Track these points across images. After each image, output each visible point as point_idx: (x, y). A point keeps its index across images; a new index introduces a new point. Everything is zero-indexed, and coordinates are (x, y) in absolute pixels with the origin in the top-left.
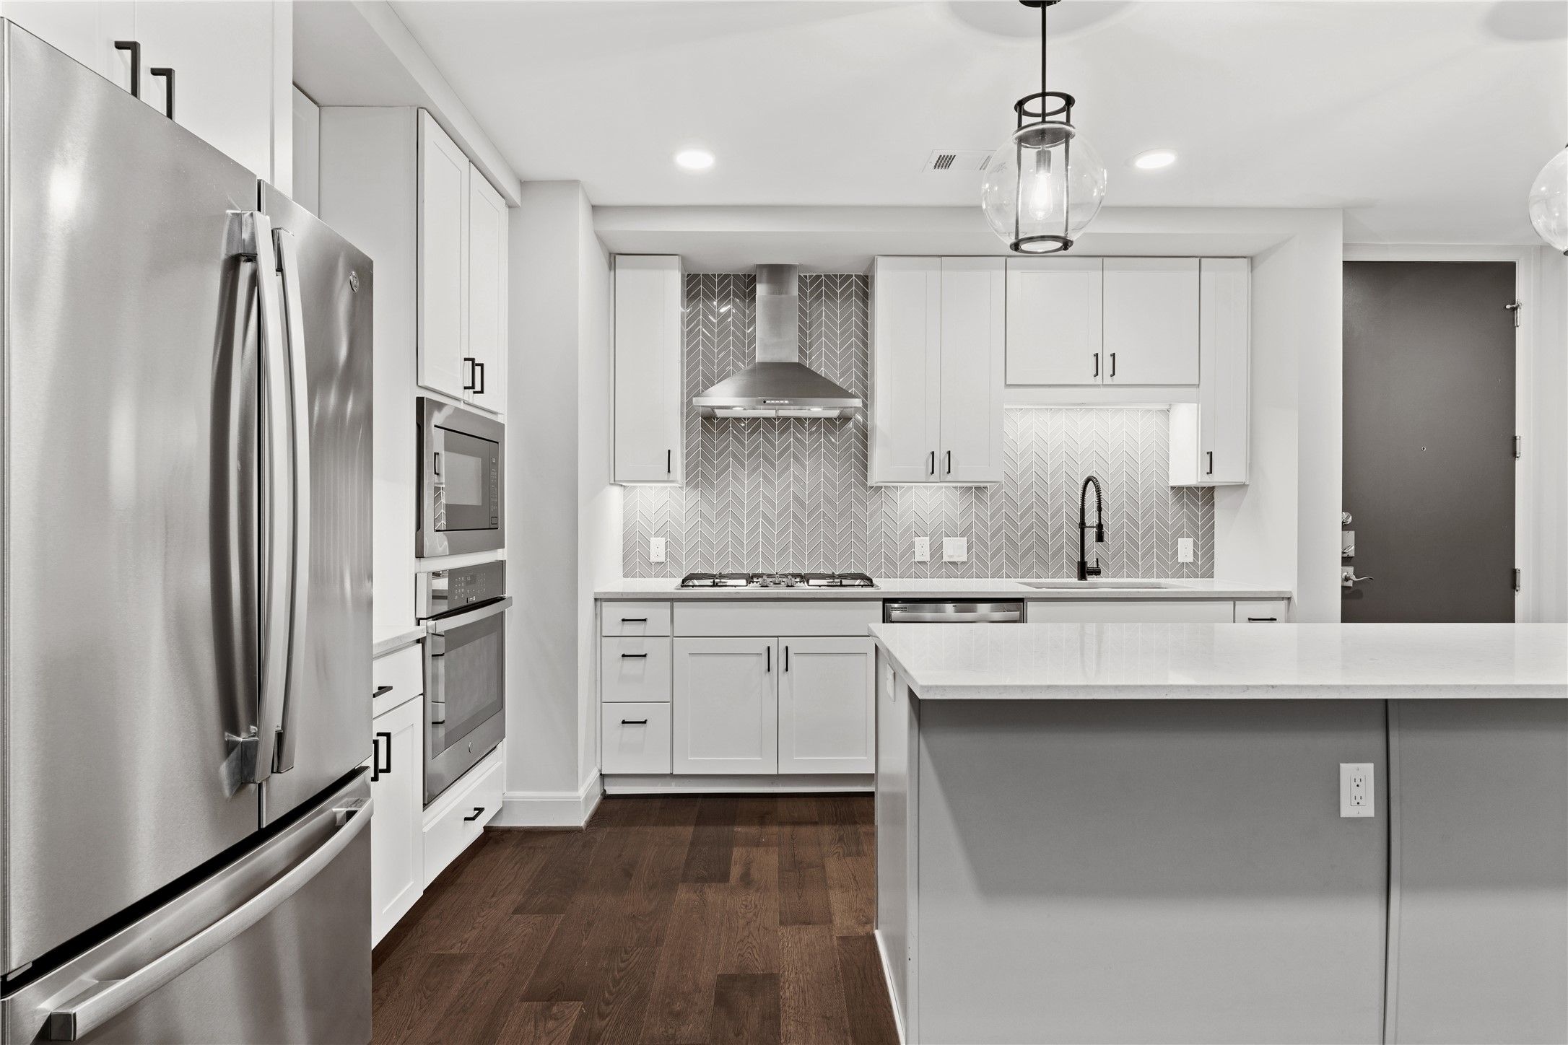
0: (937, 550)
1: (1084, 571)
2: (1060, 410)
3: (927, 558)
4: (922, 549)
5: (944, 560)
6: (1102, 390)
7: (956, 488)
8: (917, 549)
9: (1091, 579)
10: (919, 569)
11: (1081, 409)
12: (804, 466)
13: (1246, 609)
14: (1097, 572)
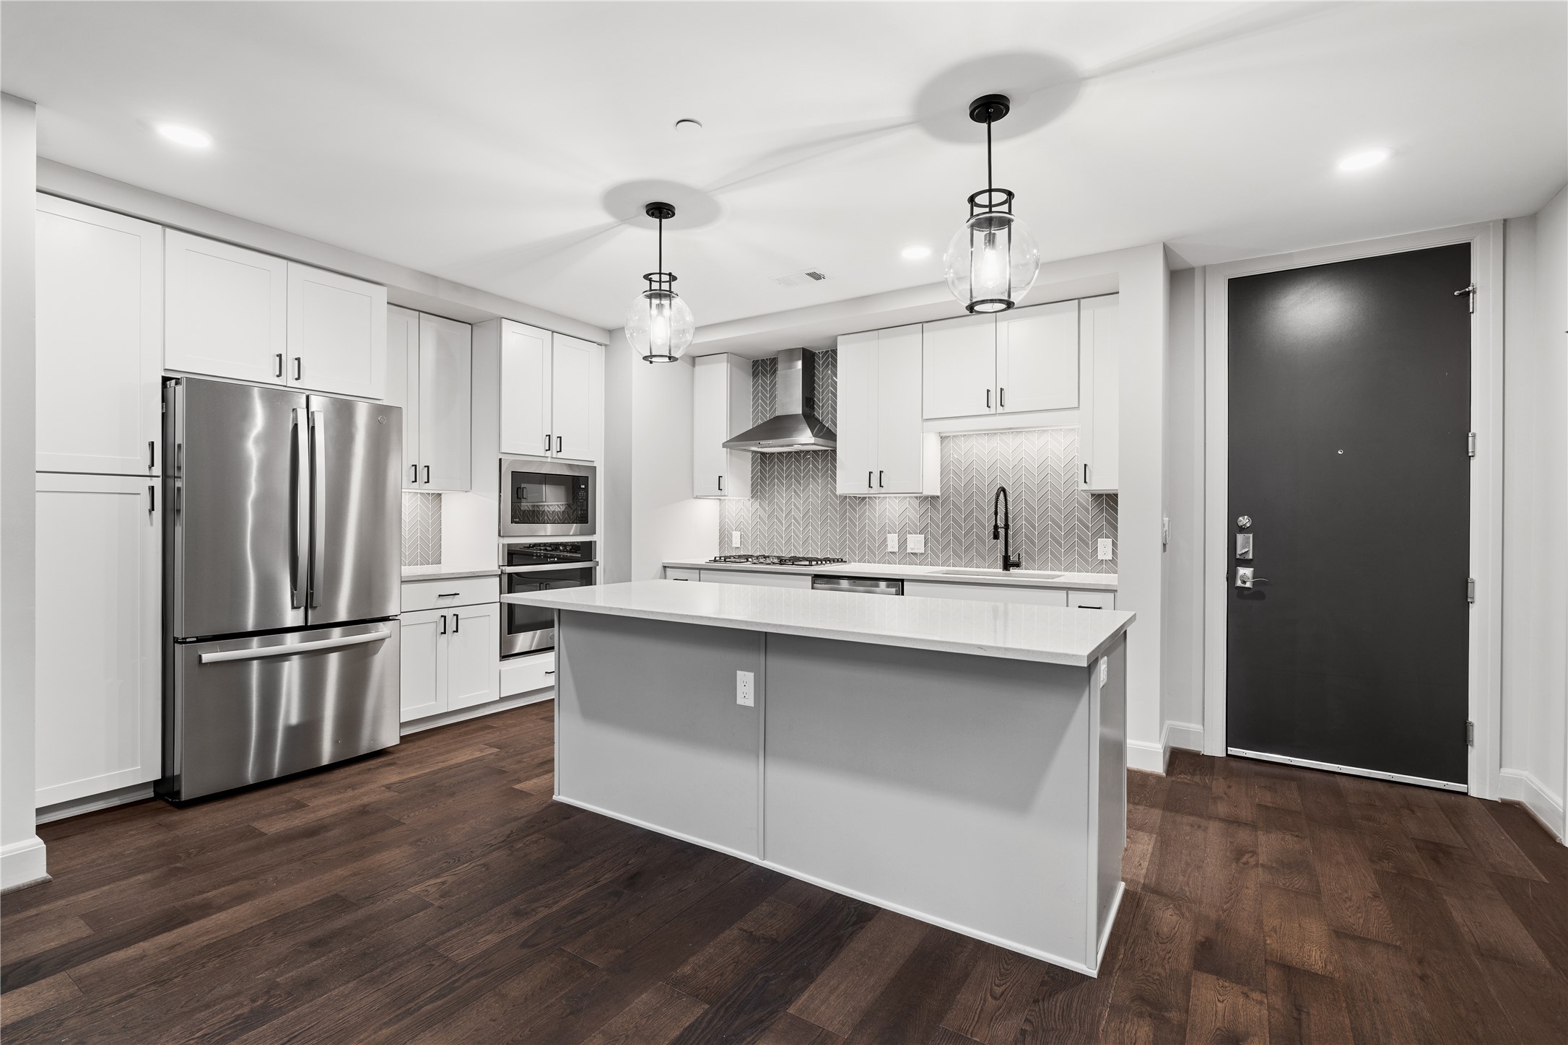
0: (903, 544)
1: (1007, 564)
2: (995, 434)
3: (896, 550)
4: (893, 542)
5: (908, 551)
6: (998, 417)
7: (916, 497)
8: (889, 542)
9: (1013, 571)
10: (889, 557)
11: (1013, 432)
12: (818, 484)
13: (1077, 598)
14: (1017, 565)
